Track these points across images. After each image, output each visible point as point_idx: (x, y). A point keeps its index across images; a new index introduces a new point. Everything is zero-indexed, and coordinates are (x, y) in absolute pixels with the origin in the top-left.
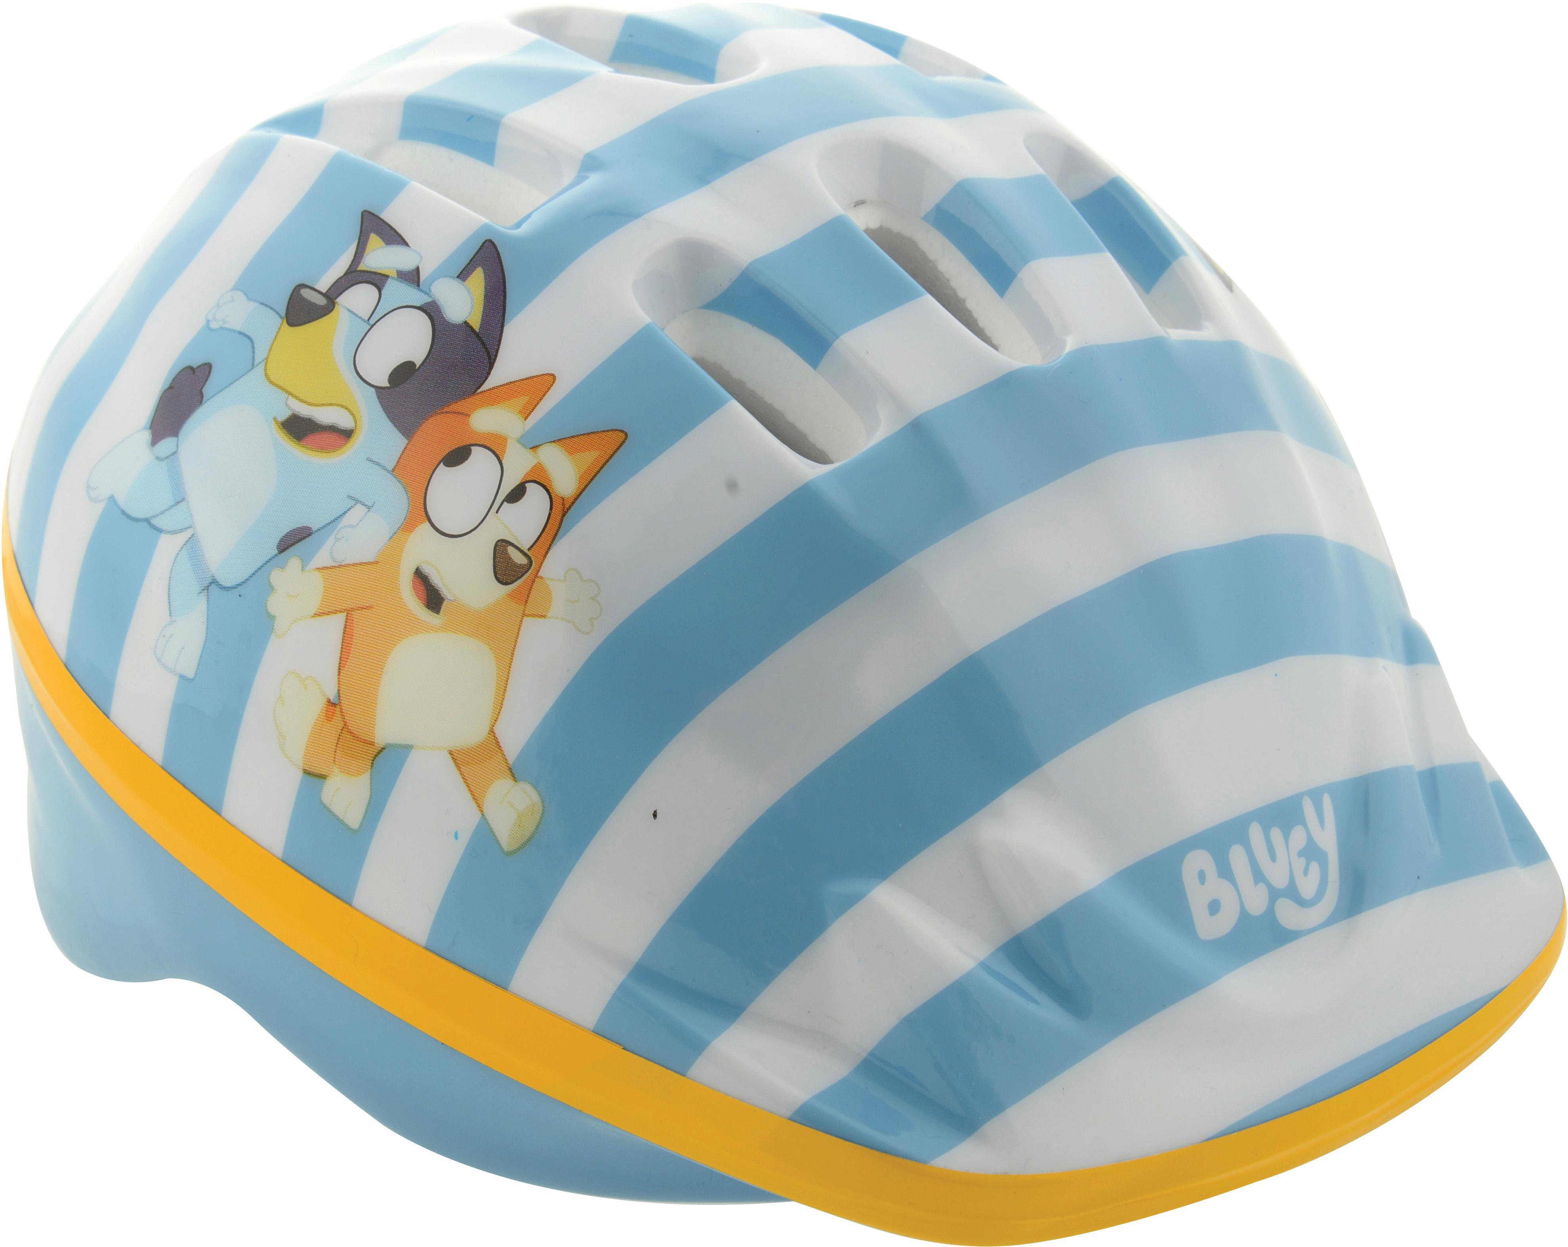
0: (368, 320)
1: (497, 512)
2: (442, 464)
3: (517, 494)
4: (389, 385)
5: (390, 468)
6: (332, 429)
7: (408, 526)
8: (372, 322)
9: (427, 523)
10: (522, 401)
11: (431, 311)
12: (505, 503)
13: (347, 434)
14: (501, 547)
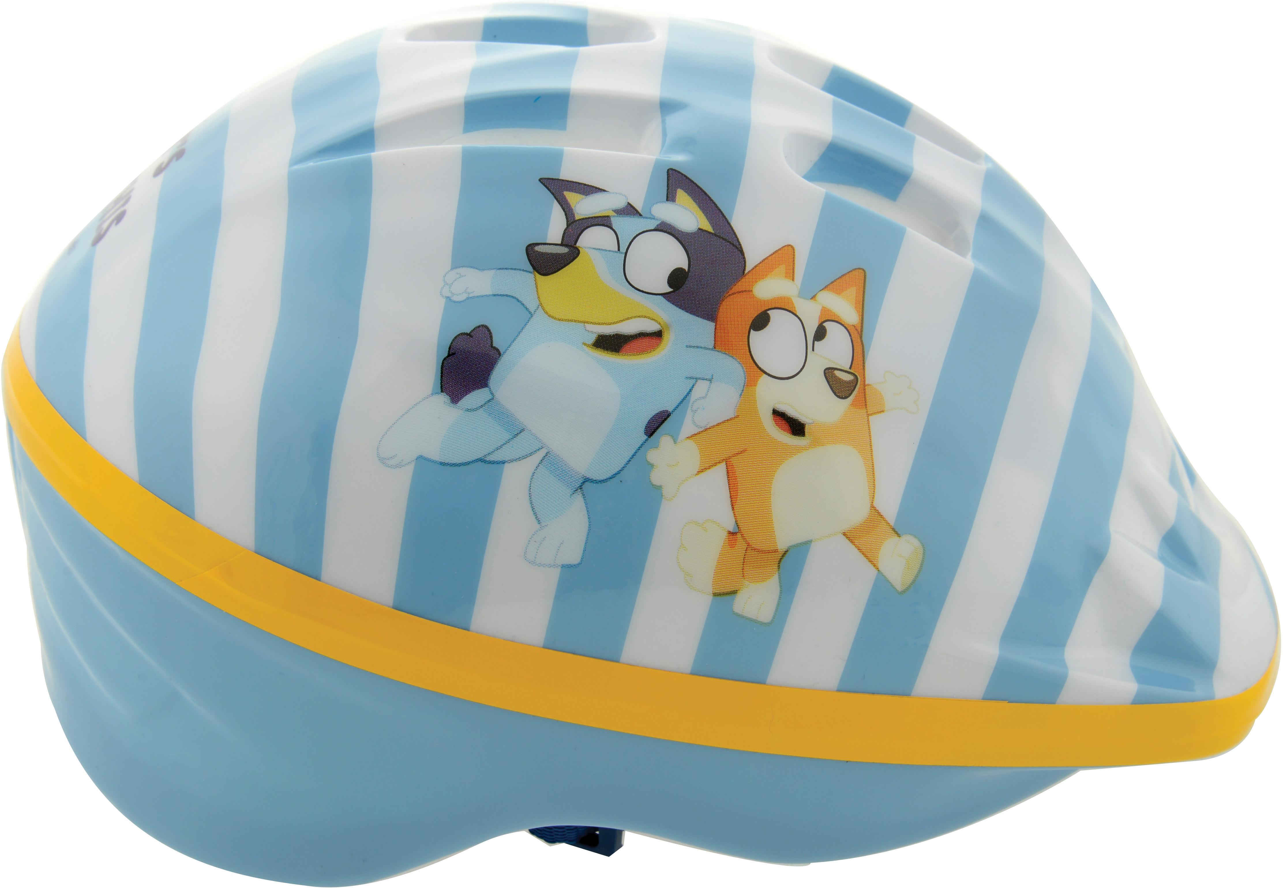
0: (619, 250)
1: (813, 350)
2: (752, 331)
3: (820, 334)
4: (672, 290)
5: (711, 346)
6: (642, 335)
7: (750, 383)
8: (623, 249)
9: (765, 375)
10: (782, 269)
11: (665, 228)
12: (816, 342)
13: (658, 335)
14: (829, 373)
